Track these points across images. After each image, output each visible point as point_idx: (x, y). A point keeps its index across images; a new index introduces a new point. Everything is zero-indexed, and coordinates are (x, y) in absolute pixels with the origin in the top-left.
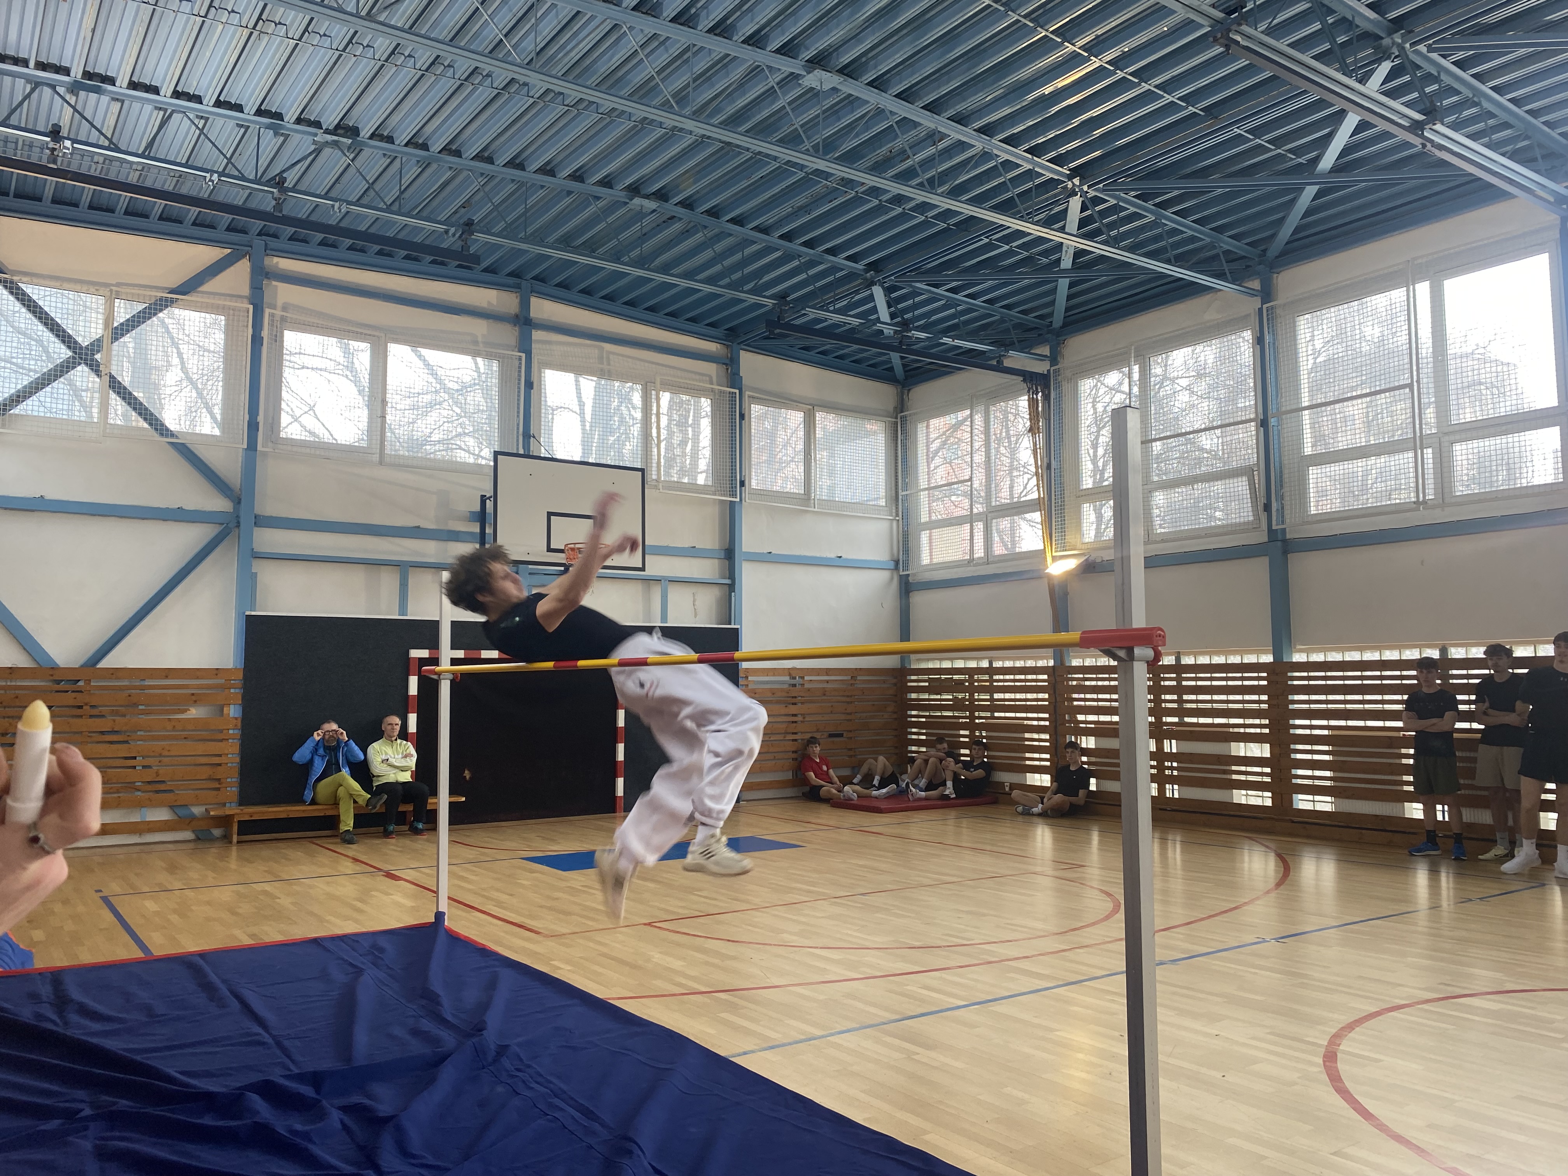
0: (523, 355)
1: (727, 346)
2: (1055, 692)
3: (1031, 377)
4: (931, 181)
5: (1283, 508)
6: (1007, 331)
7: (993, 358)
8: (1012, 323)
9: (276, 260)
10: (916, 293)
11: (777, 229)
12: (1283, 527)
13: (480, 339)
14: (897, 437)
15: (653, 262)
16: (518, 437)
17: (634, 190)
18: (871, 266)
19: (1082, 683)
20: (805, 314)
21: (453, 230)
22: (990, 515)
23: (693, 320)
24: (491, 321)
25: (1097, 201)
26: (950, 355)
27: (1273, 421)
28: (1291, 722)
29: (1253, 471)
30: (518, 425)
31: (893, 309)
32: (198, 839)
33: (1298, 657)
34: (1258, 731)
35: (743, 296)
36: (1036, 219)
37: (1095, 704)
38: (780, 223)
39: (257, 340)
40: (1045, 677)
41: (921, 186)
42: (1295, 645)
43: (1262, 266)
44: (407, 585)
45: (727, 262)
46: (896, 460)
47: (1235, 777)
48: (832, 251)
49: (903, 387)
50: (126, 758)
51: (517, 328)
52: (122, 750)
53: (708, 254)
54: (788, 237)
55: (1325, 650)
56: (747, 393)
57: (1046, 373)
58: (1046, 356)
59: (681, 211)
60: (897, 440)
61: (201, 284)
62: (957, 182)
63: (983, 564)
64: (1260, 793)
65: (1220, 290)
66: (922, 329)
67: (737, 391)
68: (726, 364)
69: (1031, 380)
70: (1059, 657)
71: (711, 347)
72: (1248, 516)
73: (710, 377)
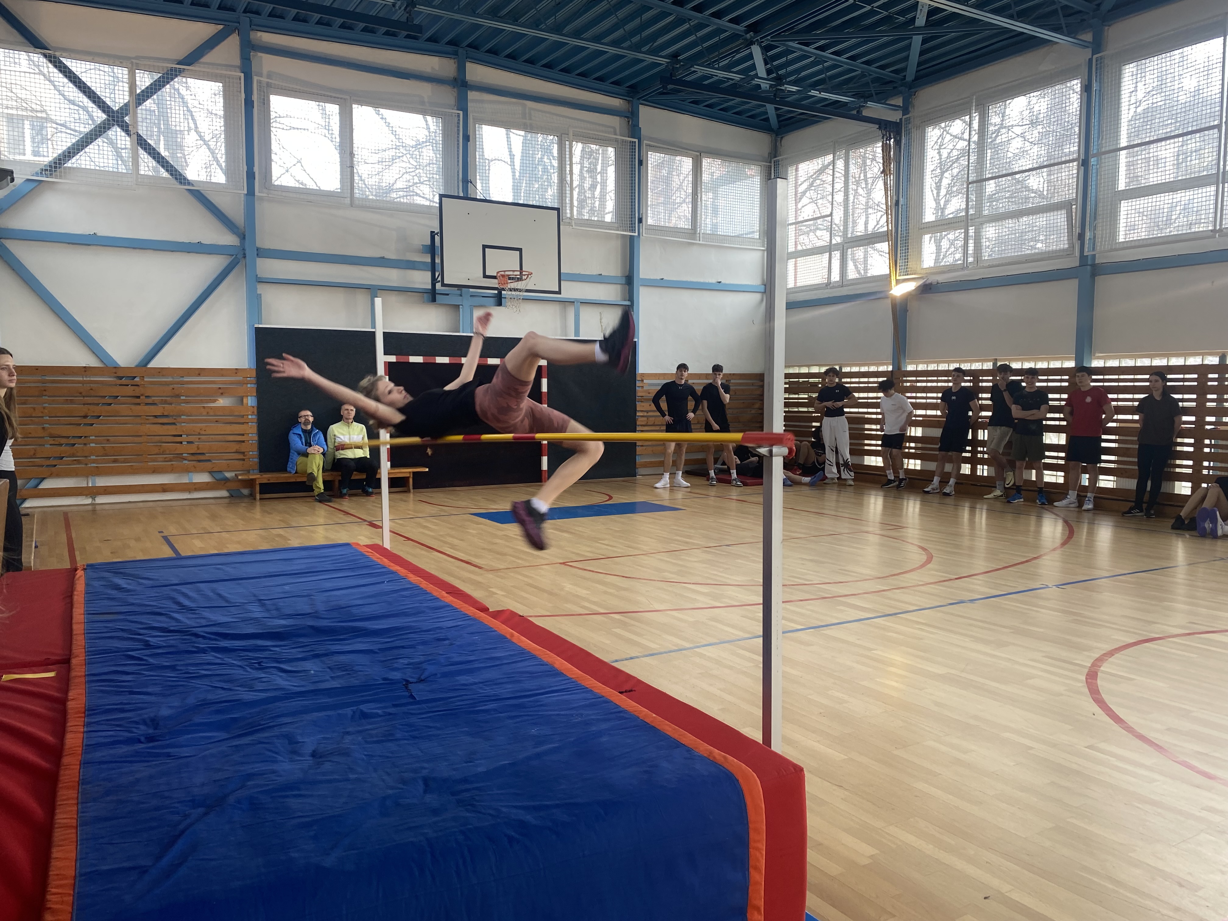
0: (461, 113)
1: (629, 102)
3: (886, 125)
5: (1094, 237)
6: (867, 84)
7: (853, 109)
8: (871, 77)
9: (259, 34)
10: (789, 52)
12: (1093, 253)
13: (426, 100)
15: (566, 28)
16: (458, 182)
18: (750, 28)
19: (915, 384)
20: (694, 72)
21: (399, 3)
22: (845, 245)
23: (601, 79)
24: (434, 84)
26: (818, 106)
27: (1093, 161)
29: (1072, 205)
30: (458, 172)
31: (769, 66)
32: (231, 496)
33: (1097, 363)
34: (1057, 423)
35: (641, 56)
37: (924, 401)
39: (249, 103)
42: (1095, 353)
43: (1095, 20)
45: (628, 27)
48: (718, 15)
49: (777, 136)
50: (175, 436)
51: (455, 90)
52: (172, 430)
54: (679, 2)
55: (1119, 358)
56: (645, 142)
57: (898, 121)
58: (899, 106)
61: (202, 56)
63: (838, 287)
64: (1055, 473)
65: (1056, 43)
66: (794, 83)
67: (637, 140)
68: (627, 117)
69: (886, 128)
70: (897, 363)
71: (615, 102)
72: (1064, 244)
73: (614, 128)
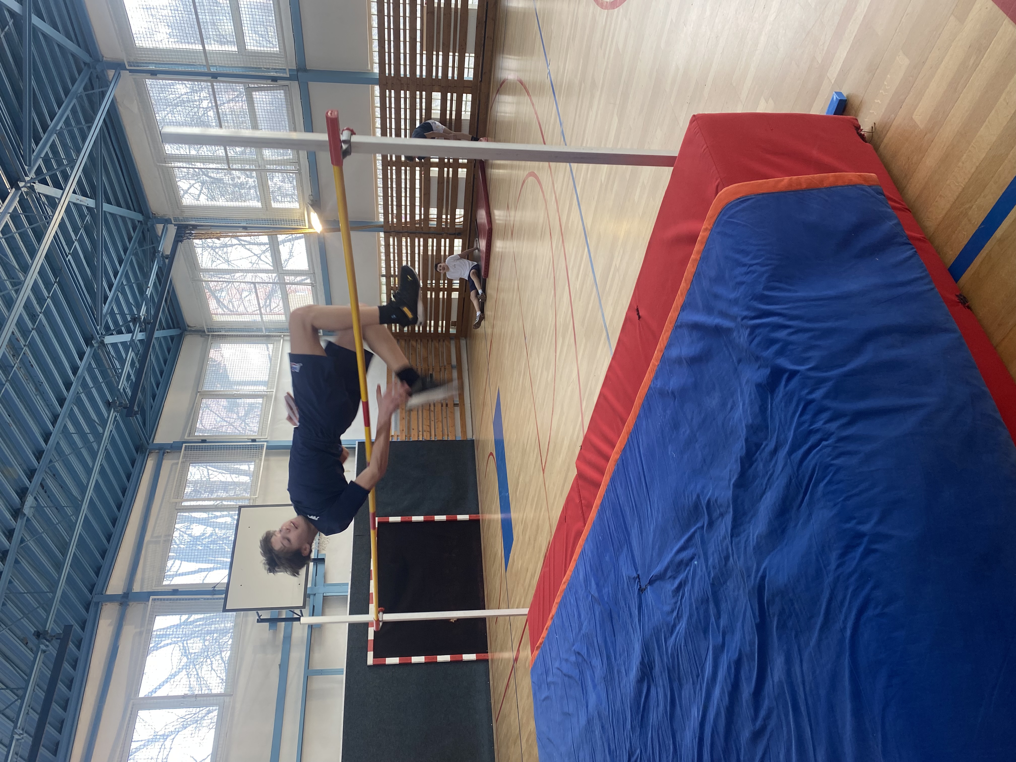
0: (151, 597)
1: (150, 453)
2: (401, 233)
3: (179, 237)
4: (14, 285)
5: (275, 69)
6: (144, 251)
7: (164, 262)
8: (138, 248)
10: (112, 313)
11: (54, 408)
12: (288, 70)
13: (138, 630)
14: (223, 335)
15: (76, 498)
16: (214, 599)
17: (17, 513)
18: (88, 342)
19: (395, 215)
20: (124, 389)
21: (42, 647)
22: (280, 271)
23: (128, 477)
24: (124, 623)
25: (39, 171)
26: (160, 289)
27: (213, 70)
28: (418, 77)
29: (249, 87)
30: (205, 599)
31: (123, 329)
33: (376, 70)
34: (424, 100)
35: (107, 434)
36: (50, 213)
37: (408, 207)
38: (49, 405)
40: (391, 240)
41: (17, 292)
42: (368, 70)
43: (97, 67)
44: (322, 670)
45: (79, 443)
46: (240, 336)
47: (454, 117)
48: (75, 370)
49: (186, 330)
51: (131, 604)
53: (73, 459)
54: (62, 402)
55: (371, 52)
56: (186, 438)
57: (176, 227)
58: (164, 227)
59: (37, 478)
60: (225, 335)
62: (17, 267)
63: (315, 277)
64: (464, 102)
65: (114, 96)
66: (139, 309)
67: (184, 445)
68: (164, 453)
69: (182, 237)
70: (378, 228)
71: (150, 464)
72: (280, 94)
73: (172, 465)
